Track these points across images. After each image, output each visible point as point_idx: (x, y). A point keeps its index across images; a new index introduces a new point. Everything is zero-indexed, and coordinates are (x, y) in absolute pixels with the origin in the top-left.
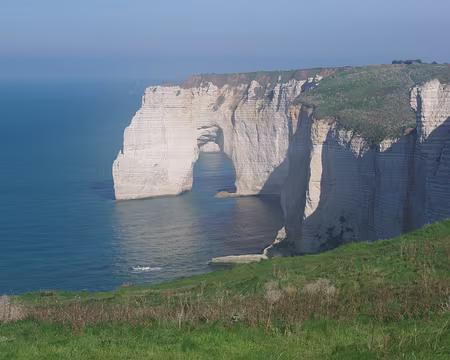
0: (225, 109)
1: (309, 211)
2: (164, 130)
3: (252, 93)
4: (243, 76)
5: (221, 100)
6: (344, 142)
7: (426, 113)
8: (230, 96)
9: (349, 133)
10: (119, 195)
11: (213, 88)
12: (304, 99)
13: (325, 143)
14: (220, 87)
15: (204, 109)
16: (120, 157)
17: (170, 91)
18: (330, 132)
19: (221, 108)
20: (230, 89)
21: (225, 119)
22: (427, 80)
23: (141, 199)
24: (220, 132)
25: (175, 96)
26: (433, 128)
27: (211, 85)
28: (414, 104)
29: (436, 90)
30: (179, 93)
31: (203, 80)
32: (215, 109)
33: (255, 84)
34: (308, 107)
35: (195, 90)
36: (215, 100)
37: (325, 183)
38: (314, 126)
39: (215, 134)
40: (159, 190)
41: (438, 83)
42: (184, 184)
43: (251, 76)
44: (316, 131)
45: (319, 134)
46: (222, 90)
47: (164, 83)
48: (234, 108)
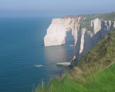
0: (72, 24)
1: (81, 52)
2: (57, 29)
3: (79, 20)
4: (77, 16)
5: (71, 22)
6: (89, 34)
7: (95, 28)
8: (74, 21)
9: (90, 32)
10: (45, 45)
11: (69, 19)
12: (81, 23)
13: (85, 34)
14: (71, 19)
15: (67, 24)
16: (46, 36)
17: (59, 19)
18: (86, 31)
19: (71, 24)
20: (74, 19)
21: (72, 27)
22: (95, 18)
23: (51, 46)
24: (71, 30)
25: (60, 21)
26: (96, 32)
27: (69, 18)
28: (92, 25)
29: (98, 21)
30: (61, 20)
31: (67, 17)
32: (70, 24)
33: (80, 18)
34: (82, 24)
35: (65, 19)
36: (70, 22)
37: (85, 45)
38: (82, 29)
39: (70, 30)
40: (56, 44)
41: (98, 19)
42: (62, 43)
43: (79, 16)
44: (83, 31)
45: (83, 32)
46: (72, 19)
47: (57, 18)
48: (74, 24)
